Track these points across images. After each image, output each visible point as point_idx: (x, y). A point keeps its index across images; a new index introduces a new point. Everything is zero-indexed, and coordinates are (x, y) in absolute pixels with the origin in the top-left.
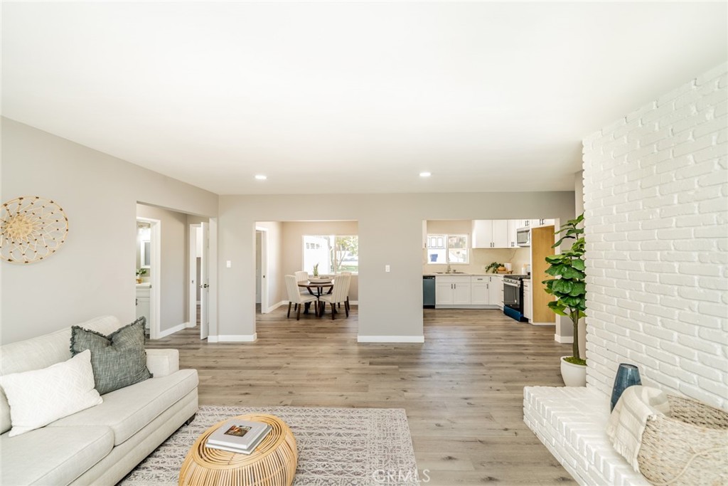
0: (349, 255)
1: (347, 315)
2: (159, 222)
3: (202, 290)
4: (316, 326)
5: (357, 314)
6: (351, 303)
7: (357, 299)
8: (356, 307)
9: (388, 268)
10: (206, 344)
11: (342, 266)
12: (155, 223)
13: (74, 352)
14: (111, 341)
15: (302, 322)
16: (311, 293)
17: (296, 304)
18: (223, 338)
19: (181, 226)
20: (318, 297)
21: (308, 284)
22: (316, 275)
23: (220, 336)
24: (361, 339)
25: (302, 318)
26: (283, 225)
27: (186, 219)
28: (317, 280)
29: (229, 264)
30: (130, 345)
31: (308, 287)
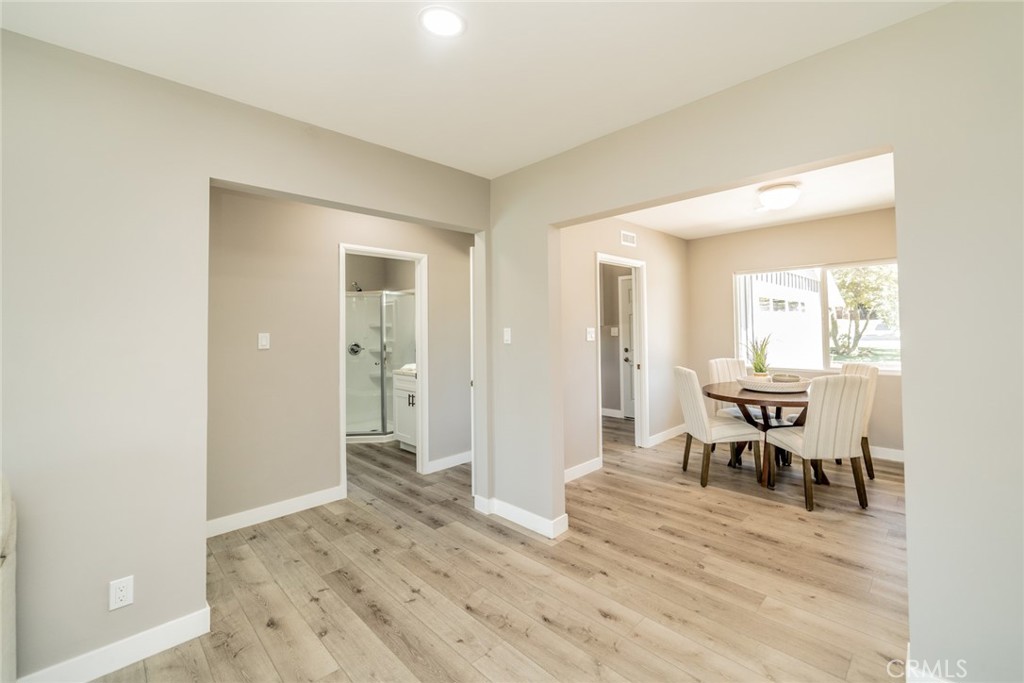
0: (879, 328)
1: (864, 504)
4: (750, 525)
5: (901, 500)
6: (877, 453)
7: (898, 445)
8: (896, 470)
11: (863, 349)
12: (419, 261)
15: (713, 495)
16: (749, 418)
17: (707, 443)
18: (499, 507)
20: (764, 430)
21: (739, 394)
22: (761, 370)
23: (495, 501)
25: (719, 480)
28: (762, 382)
31: (741, 403)
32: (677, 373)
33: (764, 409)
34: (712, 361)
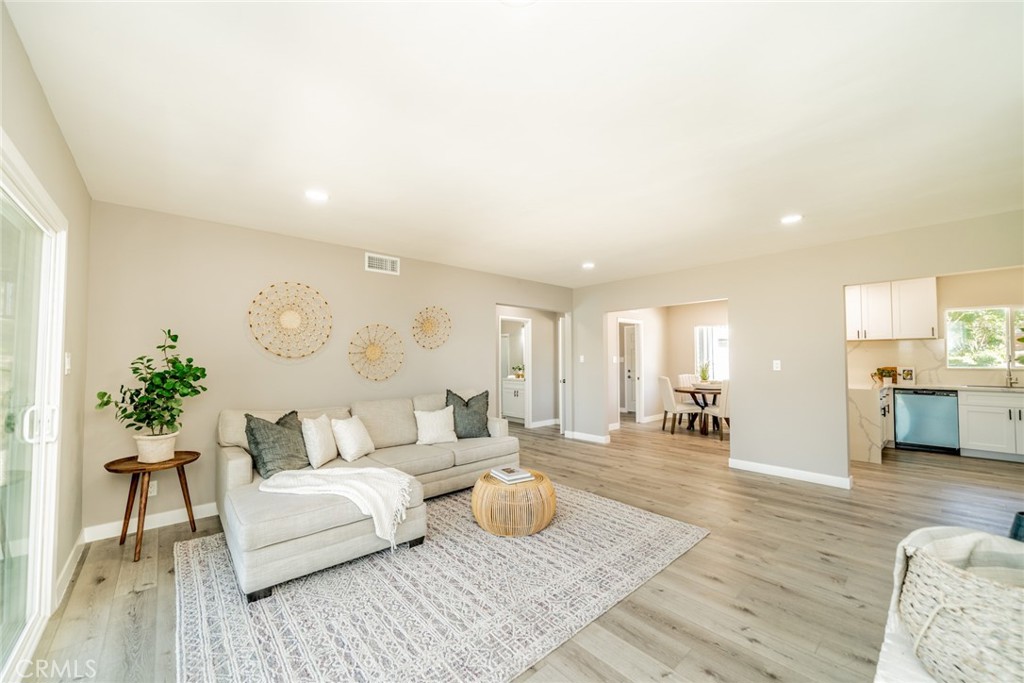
2: (530, 320)
3: (561, 385)
9: (777, 365)
10: (564, 438)
12: (527, 322)
13: (447, 406)
14: (467, 404)
16: (697, 403)
17: (675, 415)
18: (578, 435)
19: (549, 324)
20: (703, 408)
21: (692, 390)
22: (704, 378)
23: (575, 433)
24: (733, 463)
25: (681, 432)
26: (668, 312)
27: (554, 316)
28: (704, 384)
29: (582, 359)
30: (475, 408)
31: (693, 394)
32: (660, 379)
33: (704, 396)
34: (681, 376)
